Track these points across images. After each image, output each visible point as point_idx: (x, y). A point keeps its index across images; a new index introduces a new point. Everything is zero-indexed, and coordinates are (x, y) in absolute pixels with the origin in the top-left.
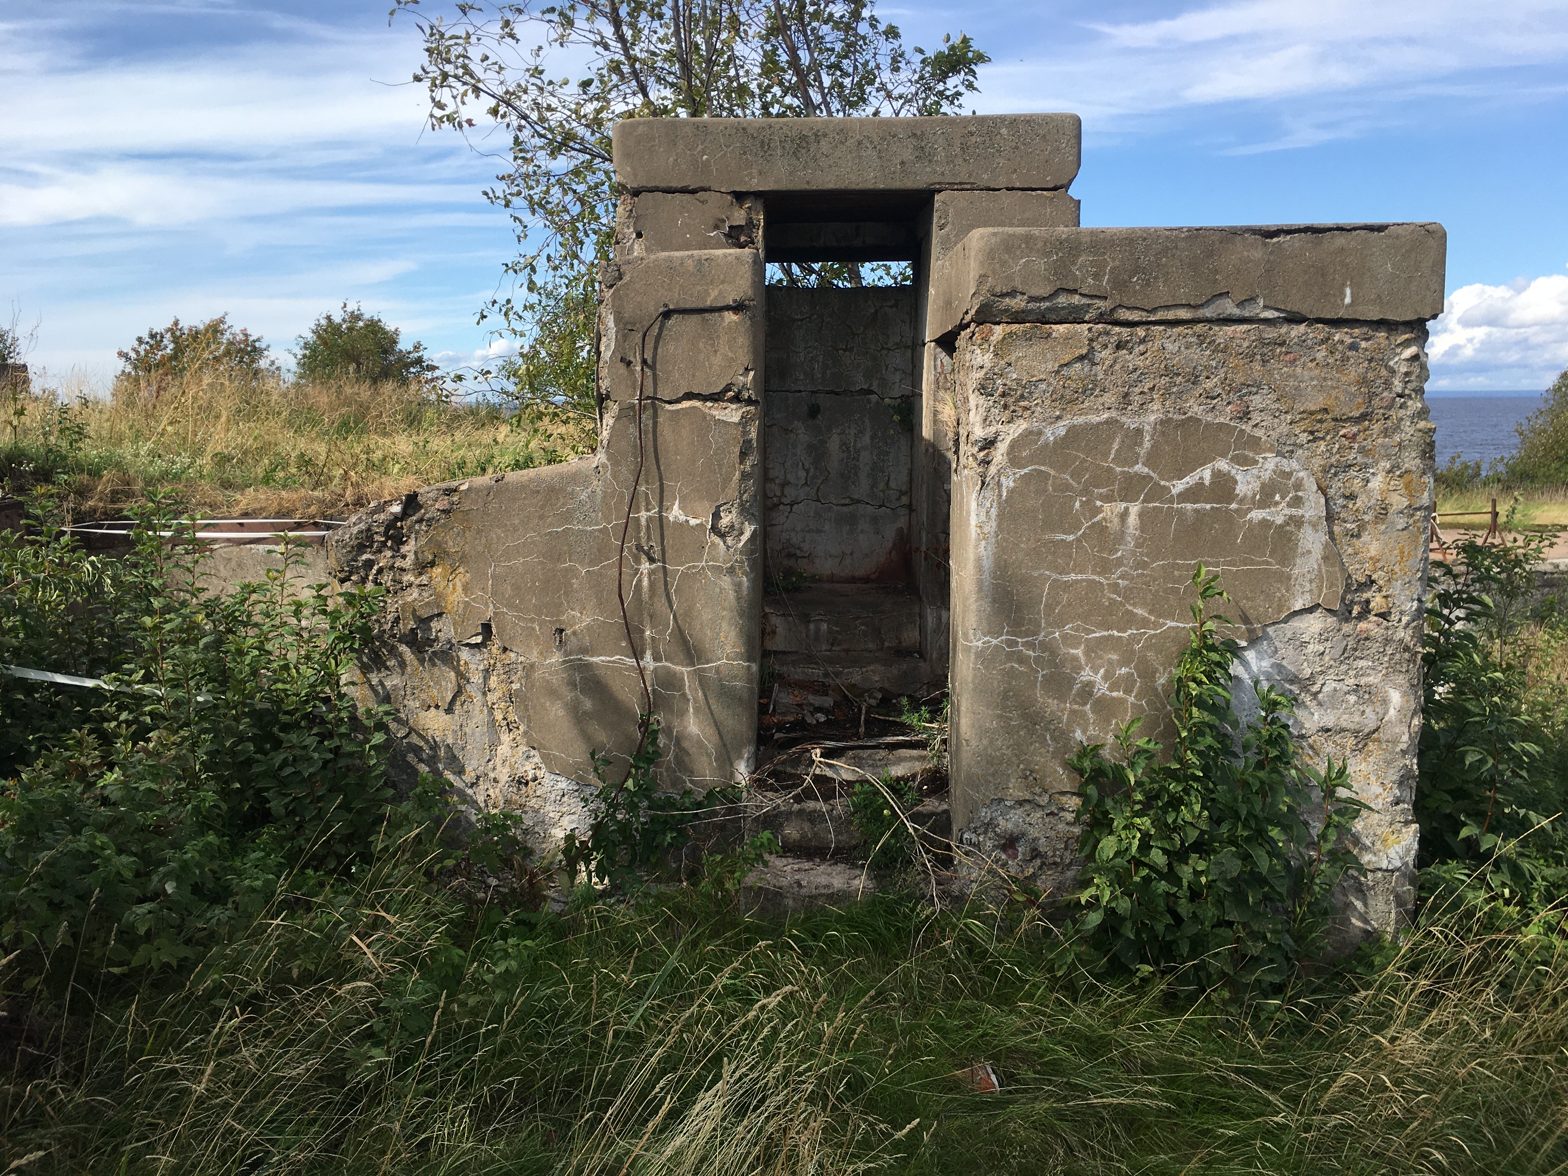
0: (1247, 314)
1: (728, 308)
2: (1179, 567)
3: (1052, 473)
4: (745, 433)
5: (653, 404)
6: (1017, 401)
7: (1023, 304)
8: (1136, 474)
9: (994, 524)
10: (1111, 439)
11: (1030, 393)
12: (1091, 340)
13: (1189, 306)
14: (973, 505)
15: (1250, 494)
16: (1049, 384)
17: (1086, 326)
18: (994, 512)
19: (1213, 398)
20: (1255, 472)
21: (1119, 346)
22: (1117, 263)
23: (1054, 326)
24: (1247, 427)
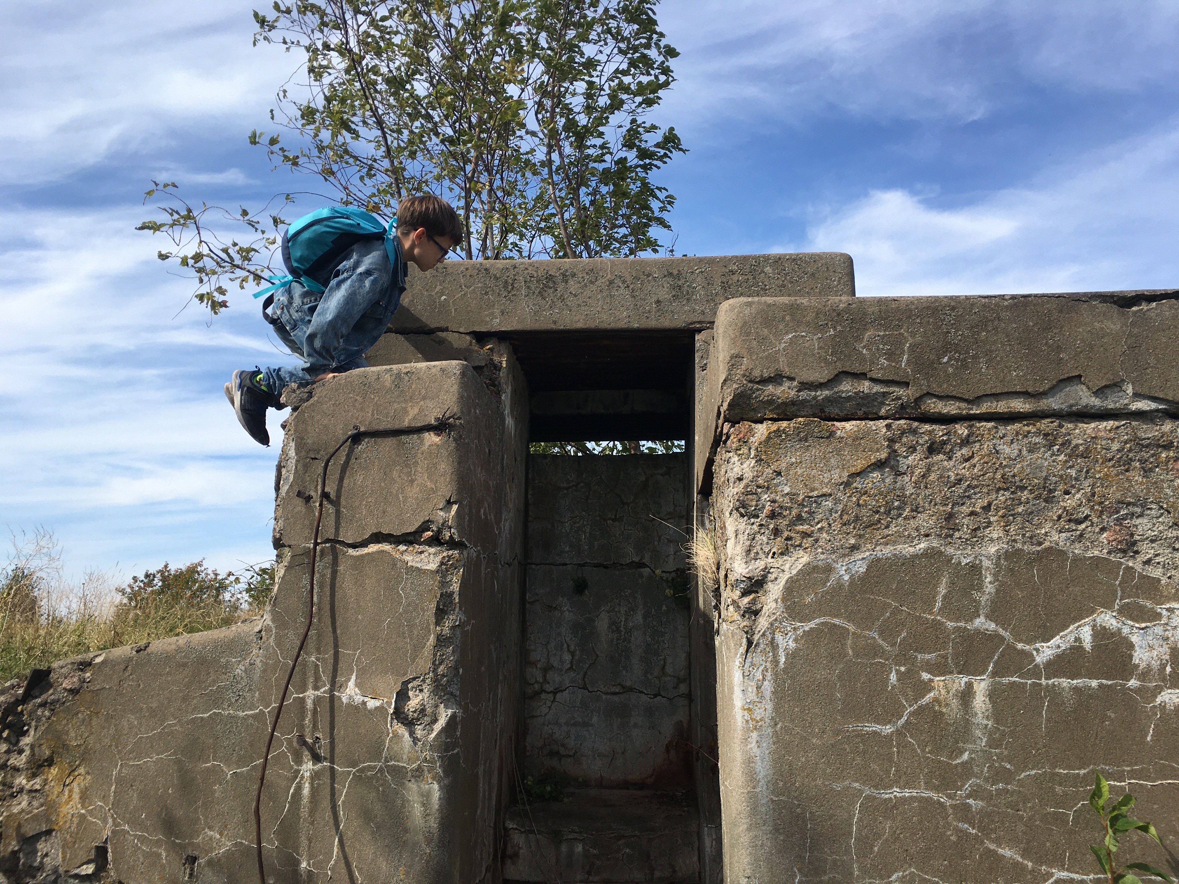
0: (1110, 405)
1: (429, 428)
2: (1063, 780)
3: (852, 628)
4: (444, 584)
5: (333, 549)
6: (792, 524)
7: (793, 393)
8: (978, 632)
9: (770, 706)
10: (933, 581)
11: (811, 513)
12: (892, 441)
13: (1026, 394)
14: (737, 676)
15: (1155, 664)
16: (837, 501)
17: (882, 423)
18: (768, 687)
19: (1079, 522)
20: (1159, 630)
21: (932, 449)
22: (918, 338)
23: (837, 424)
24: (1136, 564)
